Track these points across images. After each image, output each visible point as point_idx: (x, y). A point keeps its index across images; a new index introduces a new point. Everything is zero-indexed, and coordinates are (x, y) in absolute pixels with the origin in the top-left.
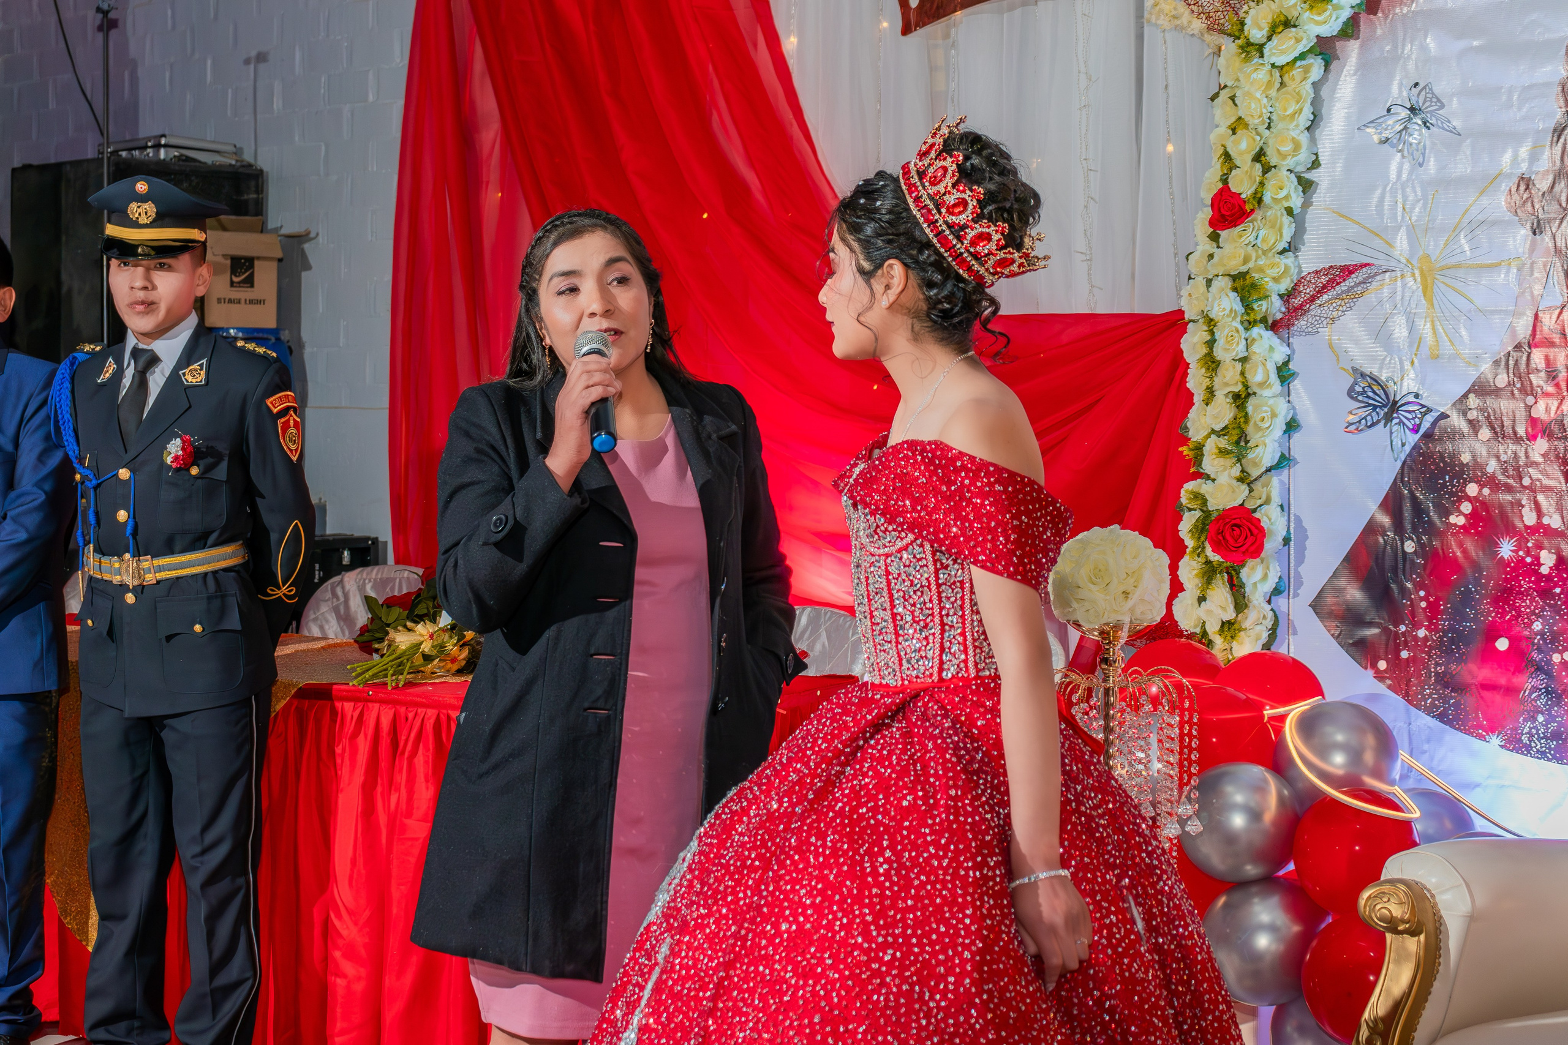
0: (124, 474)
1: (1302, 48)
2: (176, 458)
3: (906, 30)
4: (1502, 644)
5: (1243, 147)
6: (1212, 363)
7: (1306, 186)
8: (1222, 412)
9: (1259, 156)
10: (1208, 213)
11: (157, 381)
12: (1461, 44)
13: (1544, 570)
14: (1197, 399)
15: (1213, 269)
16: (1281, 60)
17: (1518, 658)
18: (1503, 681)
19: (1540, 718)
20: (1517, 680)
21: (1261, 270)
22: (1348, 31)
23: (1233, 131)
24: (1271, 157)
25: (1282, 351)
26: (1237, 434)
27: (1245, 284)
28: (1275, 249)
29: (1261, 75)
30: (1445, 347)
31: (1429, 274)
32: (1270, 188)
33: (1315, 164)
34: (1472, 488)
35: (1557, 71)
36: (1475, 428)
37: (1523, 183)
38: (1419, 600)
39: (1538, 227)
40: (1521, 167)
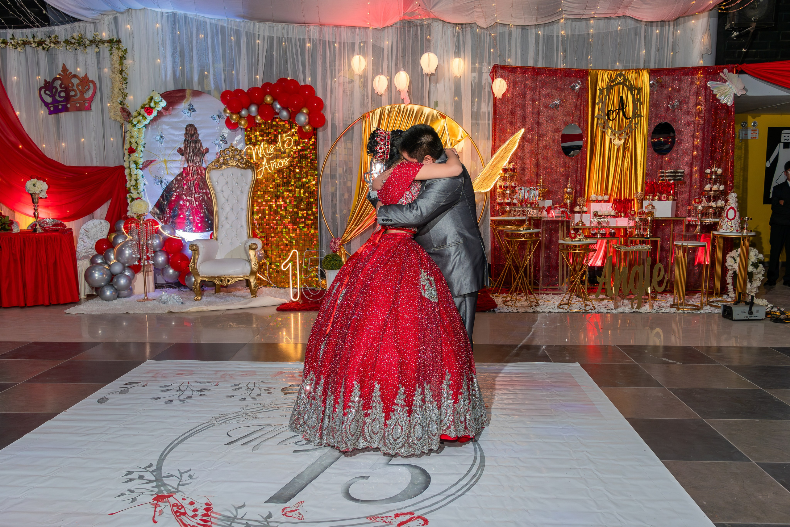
1: (143, 126)
3: (50, 114)
4: (182, 216)
5: (133, 141)
6: (130, 175)
7: (144, 147)
8: (133, 182)
9: (136, 142)
12: (168, 127)
13: (187, 205)
14: (128, 181)
15: (130, 160)
16: (139, 127)
17: (184, 218)
18: (182, 222)
19: (188, 227)
20: (184, 221)
21: (138, 160)
22: (149, 123)
23: (131, 138)
24: (138, 142)
25: (143, 173)
26: (136, 186)
27: (136, 163)
28: (140, 157)
29: (136, 129)
30: (169, 172)
31: (166, 161)
32: (138, 148)
33: (145, 144)
34: (175, 194)
35: (184, 132)
36: (175, 184)
37: (180, 148)
38: (168, 210)
39: (183, 155)
40: (179, 146)
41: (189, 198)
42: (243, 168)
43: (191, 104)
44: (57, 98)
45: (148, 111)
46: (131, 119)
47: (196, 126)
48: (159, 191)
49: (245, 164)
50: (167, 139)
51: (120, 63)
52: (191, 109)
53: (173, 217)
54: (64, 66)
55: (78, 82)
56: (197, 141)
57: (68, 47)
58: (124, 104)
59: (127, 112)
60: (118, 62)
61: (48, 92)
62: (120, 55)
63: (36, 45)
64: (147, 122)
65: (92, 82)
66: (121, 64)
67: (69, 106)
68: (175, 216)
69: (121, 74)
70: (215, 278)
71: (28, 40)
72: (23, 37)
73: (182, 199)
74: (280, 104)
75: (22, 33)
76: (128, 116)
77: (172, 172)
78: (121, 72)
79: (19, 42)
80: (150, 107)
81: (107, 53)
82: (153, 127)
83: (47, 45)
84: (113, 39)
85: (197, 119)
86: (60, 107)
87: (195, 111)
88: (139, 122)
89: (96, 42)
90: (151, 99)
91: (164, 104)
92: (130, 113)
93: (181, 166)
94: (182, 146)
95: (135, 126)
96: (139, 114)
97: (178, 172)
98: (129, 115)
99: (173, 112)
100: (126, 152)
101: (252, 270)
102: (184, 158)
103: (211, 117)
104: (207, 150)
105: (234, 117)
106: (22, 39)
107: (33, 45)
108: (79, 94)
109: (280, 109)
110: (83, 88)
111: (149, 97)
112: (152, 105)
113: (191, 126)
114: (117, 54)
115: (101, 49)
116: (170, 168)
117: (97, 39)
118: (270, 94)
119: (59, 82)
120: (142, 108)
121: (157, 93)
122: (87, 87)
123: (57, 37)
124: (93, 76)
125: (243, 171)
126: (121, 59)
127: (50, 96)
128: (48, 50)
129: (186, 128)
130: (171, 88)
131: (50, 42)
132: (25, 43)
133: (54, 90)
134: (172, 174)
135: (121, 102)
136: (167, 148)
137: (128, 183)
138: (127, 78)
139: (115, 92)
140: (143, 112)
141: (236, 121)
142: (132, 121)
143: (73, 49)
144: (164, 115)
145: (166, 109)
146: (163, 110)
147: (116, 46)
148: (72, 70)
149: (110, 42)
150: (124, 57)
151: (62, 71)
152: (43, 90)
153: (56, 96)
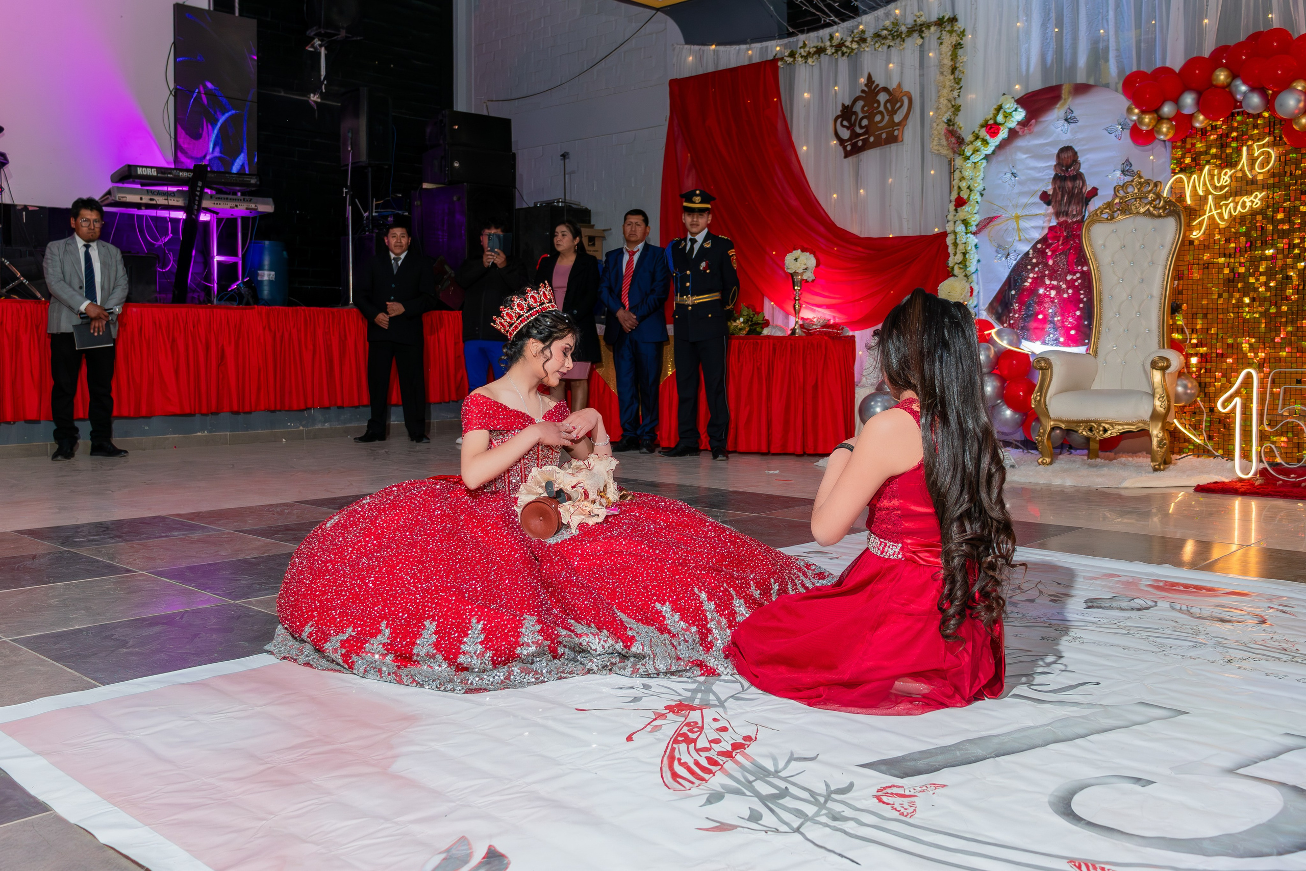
0: (688, 273)
1: (981, 157)
3: (846, 157)
4: (1040, 317)
5: (964, 185)
6: (955, 244)
7: (982, 195)
8: (959, 258)
9: (969, 188)
10: (954, 203)
11: (697, 247)
12: (1025, 156)
13: (1052, 296)
14: (951, 255)
15: (956, 218)
16: (976, 161)
17: (1044, 321)
18: (1041, 327)
19: (1051, 336)
20: (1044, 326)
21: (969, 218)
22: (994, 152)
23: (960, 180)
24: (972, 187)
25: (976, 241)
26: (964, 264)
27: (965, 223)
28: (974, 213)
29: (969, 165)
30: (1022, 238)
31: (1018, 218)
32: (972, 197)
33: (984, 189)
34: (1031, 275)
35: (1053, 162)
36: (1032, 258)
37: (1045, 193)
38: (1016, 306)
39: (1048, 203)
40: (1043, 189)
41: (1055, 283)
42: (1160, 216)
43: (1069, 109)
44: (857, 129)
45: (992, 130)
46: (964, 148)
47: (1076, 149)
48: (1003, 269)
49: (1164, 208)
50: (1023, 178)
51: (951, 55)
52: (1069, 118)
53: (1025, 318)
54: (869, 77)
55: (887, 97)
56: (1077, 176)
57: (878, 45)
58: (953, 125)
59: (958, 137)
60: (950, 53)
61: (845, 123)
62: (954, 42)
63: (834, 51)
64: (989, 150)
65: (908, 94)
66: (954, 57)
67: (871, 139)
68: (1029, 316)
69: (953, 74)
70: (1078, 422)
71: (822, 45)
72: (818, 41)
73: (1043, 284)
74: (1245, 82)
75: (817, 37)
76: (960, 143)
77: (1027, 236)
78: (954, 70)
80: (996, 122)
81: (934, 43)
82: (1001, 157)
83: (847, 47)
84: (943, 17)
85: (1080, 136)
86: (860, 143)
87: (1077, 122)
88: (976, 151)
89: (919, 29)
90: (999, 108)
91: (1020, 115)
92: (963, 139)
93: (1047, 225)
94: (1049, 189)
95: (968, 159)
96: (977, 137)
97: (1037, 235)
98: (960, 141)
99: (1037, 129)
100: (952, 207)
101: (1154, 410)
102: (1050, 210)
103: (1106, 129)
104: (1094, 192)
105: (1147, 119)
106: (816, 44)
107: (829, 51)
108: (887, 118)
109: (1245, 94)
110: (893, 107)
111: (995, 107)
112: (1000, 118)
113: (1067, 149)
114: (949, 40)
115: (927, 40)
116: (1025, 230)
117: (919, 21)
118: (1226, 67)
119: (861, 103)
120: (983, 126)
121: (1010, 98)
122: (899, 104)
123: (863, 32)
124: (911, 85)
125: (1158, 222)
126: (955, 49)
127: (848, 128)
128: (849, 56)
129: (1058, 156)
130: (1036, 84)
131: (852, 42)
132: (820, 51)
133: (854, 117)
134: (1027, 241)
135: (949, 120)
136: (1021, 194)
137: (950, 259)
138: (961, 79)
139: (941, 106)
140: (983, 133)
141: (1150, 128)
142: (964, 151)
143: (885, 47)
144: (1020, 136)
145: (1024, 124)
146: (1019, 126)
147: (948, 28)
148: (880, 81)
149: (940, 23)
150: (959, 44)
151: (866, 85)
152: (839, 120)
153: (855, 126)
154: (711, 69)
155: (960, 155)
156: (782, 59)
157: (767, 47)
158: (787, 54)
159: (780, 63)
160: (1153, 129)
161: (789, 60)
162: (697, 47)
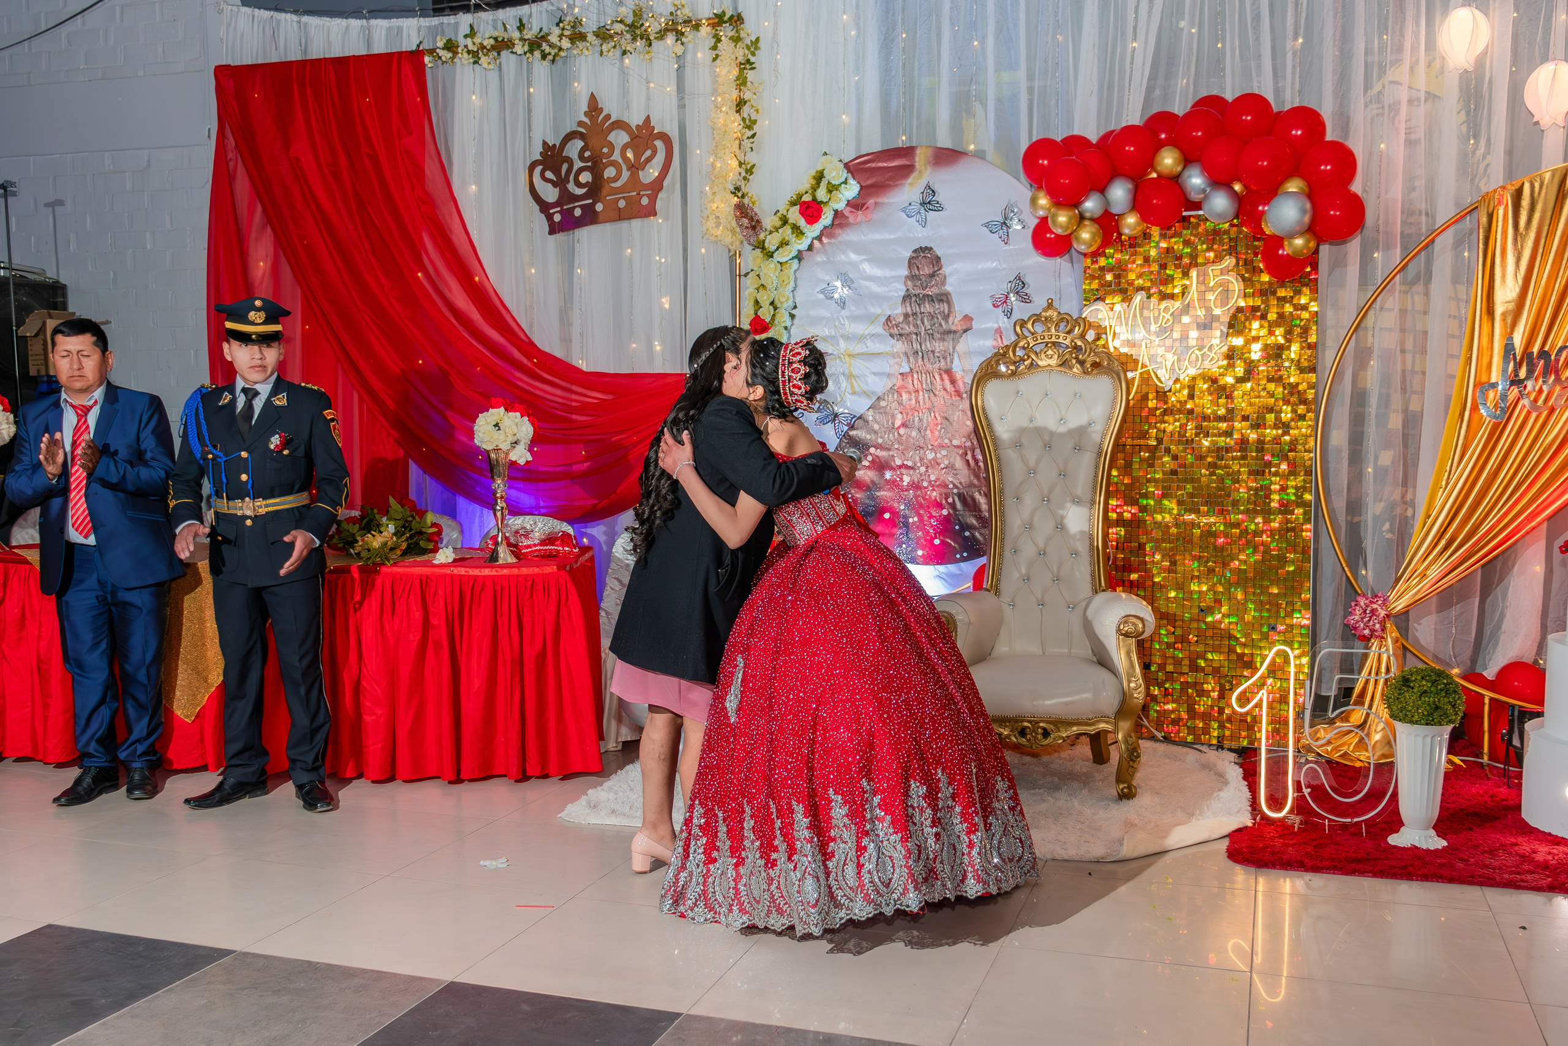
0: (244, 454)
1: (791, 254)
2: (277, 446)
4: (887, 516)
5: (764, 299)
7: (792, 316)
9: (772, 303)
11: (258, 404)
12: (858, 257)
13: (905, 484)
16: (783, 260)
17: (893, 522)
19: (904, 546)
20: (894, 530)
22: (810, 248)
23: (757, 290)
24: (777, 303)
29: (772, 266)
30: (857, 389)
31: (850, 356)
32: (777, 318)
33: (795, 307)
34: (872, 450)
35: (904, 272)
36: (874, 423)
37: (889, 319)
39: (897, 337)
40: (889, 313)
41: (910, 463)
42: (1085, 373)
43: (928, 187)
44: (571, 187)
45: (810, 211)
46: (762, 236)
47: (939, 253)
49: (1091, 360)
51: (737, 79)
52: (929, 202)
54: (593, 99)
56: (944, 298)
57: (605, 47)
58: (743, 196)
59: (751, 219)
60: (734, 75)
61: (549, 175)
62: (741, 59)
63: (526, 48)
64: (803, 244)
65: (665, 137)
66: (741, 82)
67: (599, 207)
68: (870, 515)
69: (738, 111)
70: (1002, 721)
71: (506, 36)
72: (497, 29)
73: (891, 466)
74: (1204, 171)
75: (495, 21)
76: (754, 228)
77: (865, 387)
78: (740, 104)
79: (485, 44)
80: (814, 199)
81: (702, 55)
82: (820, 258)
83: (552, 46)
84: (724, 13)
85: (943, 231)
86: (578, 212)
87: (939, 208)
88: (784, 243)
89: (677, 27)
90: (819, 177)
92: (758, 221)
94: (898, 311)
95: (770, 255)
98: (755, 225)
99: (876, 215)
102: (899, 346)
103: (986, 225)
104: (967, 324)
105: (1063, 218)
106: (496, 34)
107: (519, 49)
108: (626, 174)
109: (1203, 189)
110: (637, 156)
111: (812, 172)
112: (822, 194)
113: (925, 251)
114: (730, 55)
115: (690, 46)
116: (862, 376)
117: (679, 16)
118: (1175, 145)
119: (579, 144)
120: (793, 204)
121: (835, 160)
122: (648, 153)
123: (577, 22)
124: (665, 121)
125: (1083, 383)
126: (742, 70)
127: (555, 184)
128: (553, 61)
129: (911, 259)
130: (874, 144)
131: (561, 36)
132: (502, 45)
133: (565, 167)
134: (866, 394)
135: (737, 188)
136: (854, 318)
138: (755, 122)
140: (795, 215)
141: (1069, 232)
142: (764, 241)
143: (618, 52)
144: (848, 225)
145: (856, 205)
146: (849, 209)
147: (731, 34)
148: (611, 107)
149: (718, 20)
150: (748, 61)
151: (586, 114)
152: (539, 169)
153: (569, 182)
154: (295, 55)
155: (755, 247)
156: (432, 52)
157: (400, 29)
158: (440, 44)
159: (427, 59)
160: (1070, 234)
161: (446, 55)
162: (265, 14)
